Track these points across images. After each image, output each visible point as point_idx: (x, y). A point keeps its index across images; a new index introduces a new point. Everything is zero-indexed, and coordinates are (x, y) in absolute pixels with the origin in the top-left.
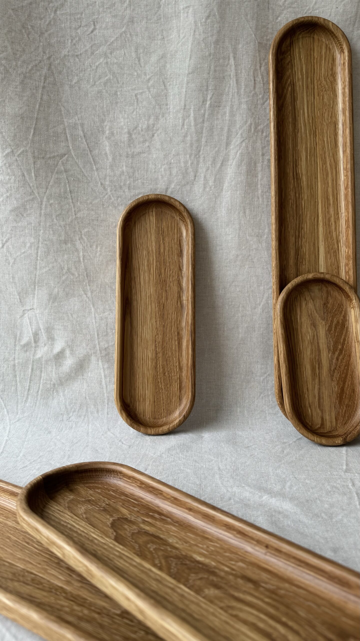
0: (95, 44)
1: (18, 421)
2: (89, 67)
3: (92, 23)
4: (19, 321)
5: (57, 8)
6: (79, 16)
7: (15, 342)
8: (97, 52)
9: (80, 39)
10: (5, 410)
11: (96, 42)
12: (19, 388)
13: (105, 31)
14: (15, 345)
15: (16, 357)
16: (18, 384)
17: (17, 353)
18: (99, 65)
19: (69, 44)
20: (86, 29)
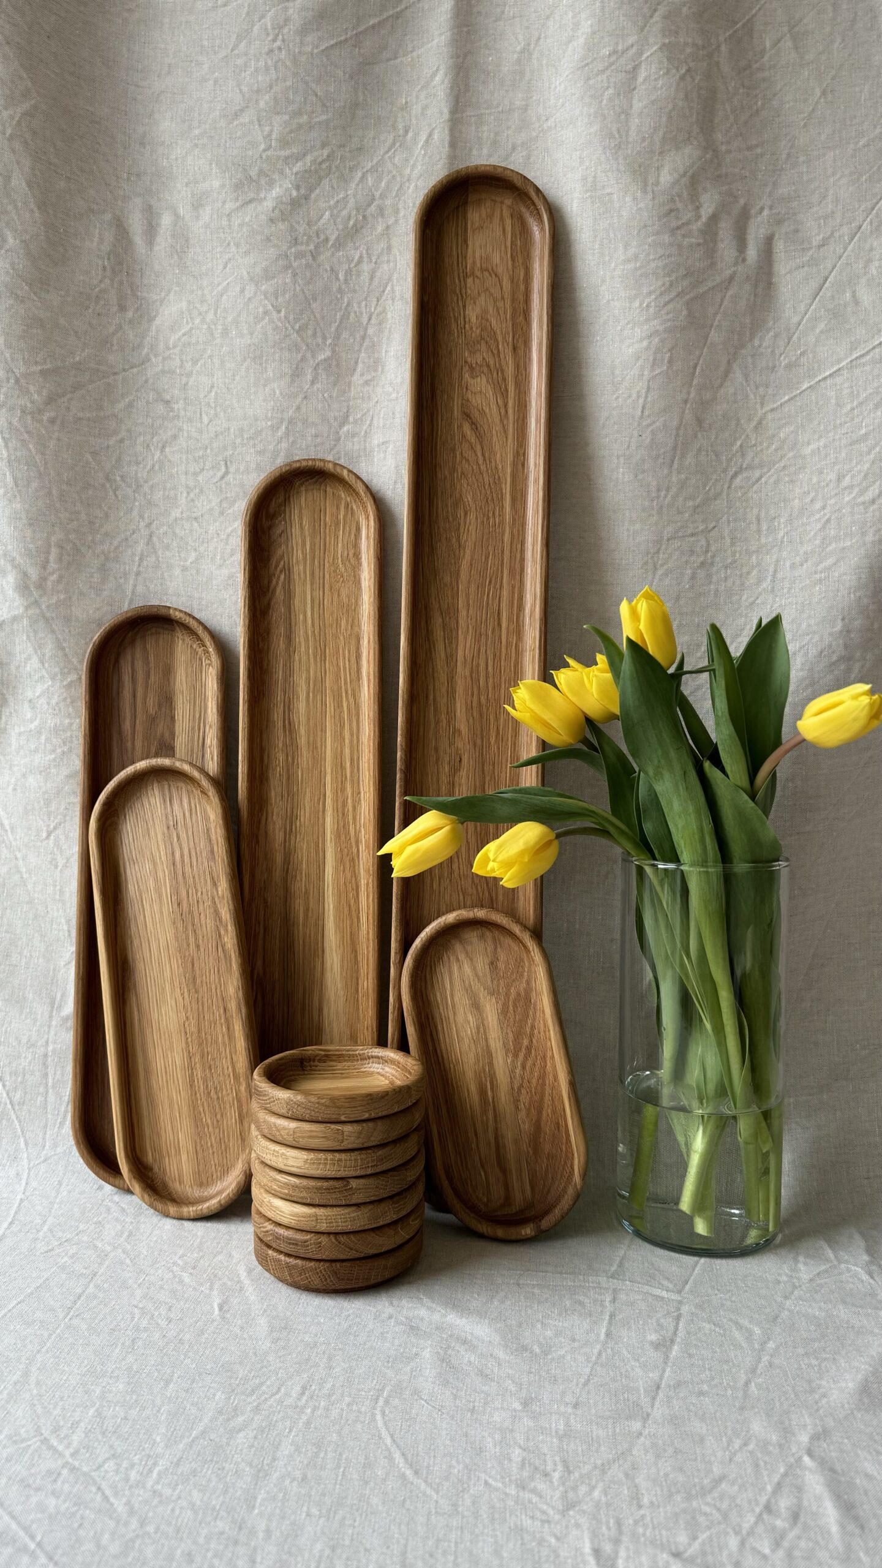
0: (227, 498)
1: (45, 1160)
2: (215, 536)
3: (222, 463)
4: (63, 971)
5: (166, 442)
6: (201, 453)
7: (51, 1012)
8: (230, 511)
9: (201, 491)
10: (22, 1140)
11: (229, 495)
12: (52, 1098)
13: (245, 477)
14: (51, 1017)
15: (51, 1039)
16: (50, 1091)
17: (52, 1032)
18: (232, 532)
19: (183, 501)
20: (211, 472)
